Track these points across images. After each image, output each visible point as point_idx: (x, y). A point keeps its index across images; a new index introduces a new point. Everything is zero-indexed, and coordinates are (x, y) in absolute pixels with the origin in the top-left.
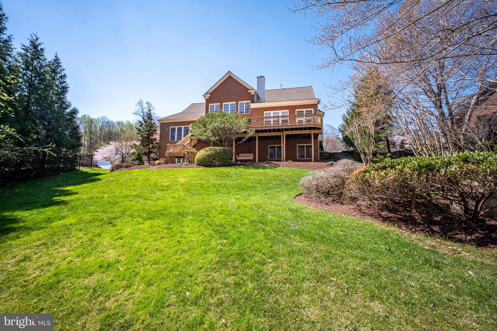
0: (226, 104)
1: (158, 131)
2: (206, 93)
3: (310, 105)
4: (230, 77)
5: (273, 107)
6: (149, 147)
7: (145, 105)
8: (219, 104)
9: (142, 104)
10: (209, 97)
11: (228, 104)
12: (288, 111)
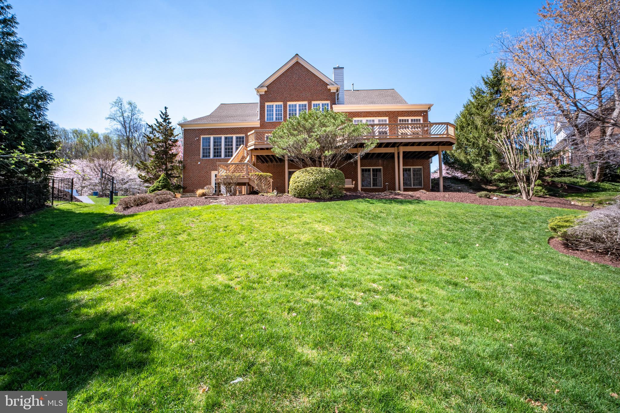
0: (293, 105)
1: (180, 143)
2: (261, 86)
3: (418, 111)
4: (297, 63)
5: (367, 112)
6: (166, 168)
7: (126, 107)
8: (281, 103)
9: (121, 104)
10: (265, 92)
11: (296, 105)
12: (387, 118)
